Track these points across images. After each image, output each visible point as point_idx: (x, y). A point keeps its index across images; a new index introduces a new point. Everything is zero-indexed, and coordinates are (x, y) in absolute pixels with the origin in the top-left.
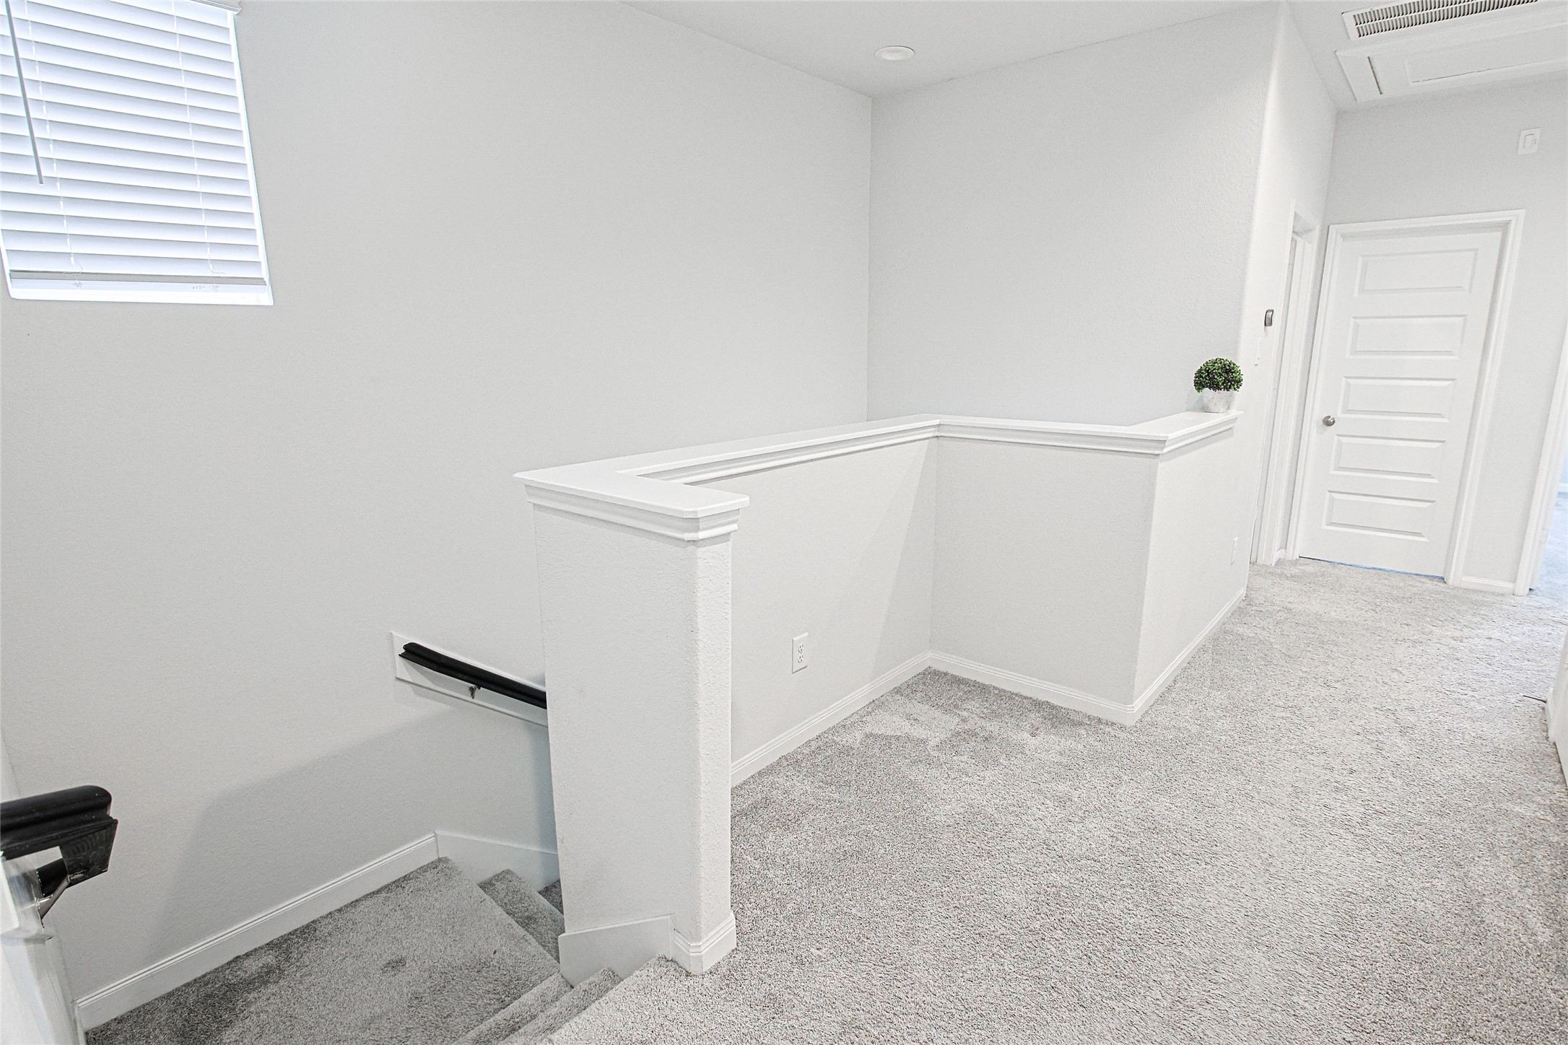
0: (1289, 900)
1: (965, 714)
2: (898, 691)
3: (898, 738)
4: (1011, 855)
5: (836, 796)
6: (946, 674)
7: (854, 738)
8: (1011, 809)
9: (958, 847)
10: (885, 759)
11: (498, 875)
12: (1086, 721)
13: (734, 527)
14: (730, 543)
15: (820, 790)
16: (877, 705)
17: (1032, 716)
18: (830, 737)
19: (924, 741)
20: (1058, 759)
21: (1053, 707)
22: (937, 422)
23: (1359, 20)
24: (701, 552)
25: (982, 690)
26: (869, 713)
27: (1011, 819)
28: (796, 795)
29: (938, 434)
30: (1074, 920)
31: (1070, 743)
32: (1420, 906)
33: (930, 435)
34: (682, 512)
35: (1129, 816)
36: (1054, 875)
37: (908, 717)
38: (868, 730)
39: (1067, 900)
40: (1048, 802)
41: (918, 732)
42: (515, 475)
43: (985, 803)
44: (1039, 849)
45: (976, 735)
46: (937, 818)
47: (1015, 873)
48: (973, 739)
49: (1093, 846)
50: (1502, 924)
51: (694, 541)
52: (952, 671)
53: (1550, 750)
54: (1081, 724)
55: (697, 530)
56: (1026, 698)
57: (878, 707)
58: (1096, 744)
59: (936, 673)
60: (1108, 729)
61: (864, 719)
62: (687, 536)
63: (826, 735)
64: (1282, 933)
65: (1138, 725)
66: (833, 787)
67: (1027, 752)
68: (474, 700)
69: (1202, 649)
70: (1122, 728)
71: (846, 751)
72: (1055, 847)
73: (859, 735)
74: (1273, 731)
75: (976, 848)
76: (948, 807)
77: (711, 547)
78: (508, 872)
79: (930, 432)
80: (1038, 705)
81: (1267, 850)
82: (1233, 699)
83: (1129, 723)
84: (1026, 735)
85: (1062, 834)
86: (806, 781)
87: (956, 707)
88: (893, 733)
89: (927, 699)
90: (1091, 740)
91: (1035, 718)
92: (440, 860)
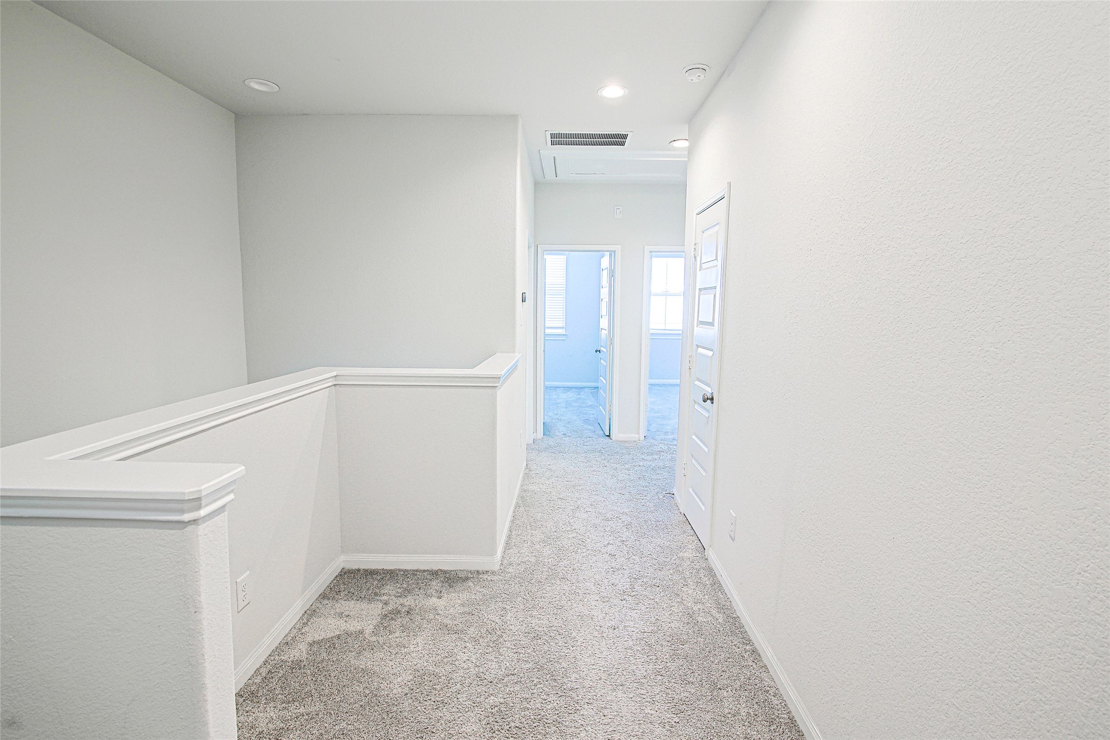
0: (619, 650)
1: (385, 598)
2: (324, 596)
3: (339, 637)
4: (459, 696)
5: (302, 710)
6: (359, 570)
7: (300, 651)
8: (445, 660)
9: (419, 708)
10: (335, 659)
12: (470, 575)
13: (232, 496)
14: (226, 513)
15: (285, 712)
16: (310, 614)
17: (434, 583)
18: (277, 658)
19: (361, 632)
20: (462, 610)
21: (445, 572)
22: (334, 374)
23: (553, 136)
24: (202, 529)
25: (391, 575)
26: (305, 624)
27: (448, 668)
28: (262, 726)
29: (336, 383)
30: (517, 725)
31: (465, 596)
32: (673, 625)
33: (330, 384)
34: (184, 494)
35: (520, 633)
36: (492, 698)
37: (341, 615)
38: (309, 639)
39: (507, 712)
40: (468, 644)
41: (353, 626)
43: (426, 664)
44: (475, 682)
45: (399, 612)
46: (395, 691)
47: (467, 710)
48: (399, 616)
49: (508, 664)
50: (705, 620)
51: (195, 520)
52: (362, 567)
53: (683, 519)
54: (467, 579)
55: (199, 508)
56: (424, 571)
57: (311, 616)
58: (482, 590)
59: (350, 572)
60: (485, 577)
61: (303, 631)
62: (187, 517)
63: (272, 658)
64: (624, 673)
65: (502, 568)
66: (296, 703)
67: (440, 612)
69: (517, 506)
70: (493, 573)
71: (297, 665)
72: (485, 676)
73: (303, 647)
74: (572, 548)
75: (433, 703)
76: (399, 679)
77: (210, 522)
79: (329, 382)
80: (435, 574)
81: (597, 623)
82: (545, 532)
83: (496, 568)
84: (434, 600)
85: (485, 665)
86: (268, 708)
87: (376, 594)
88: (332, 634)
89: (350, 596)
90: (478, 588)
91: (435, 584)
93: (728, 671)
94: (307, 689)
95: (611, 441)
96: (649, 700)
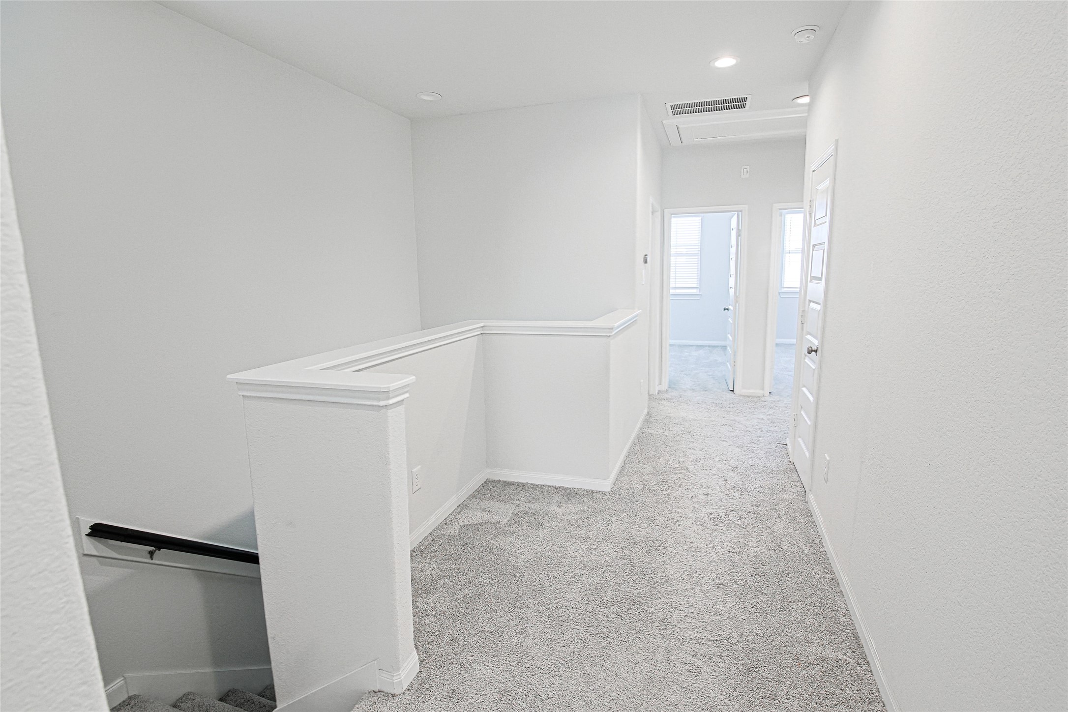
0: (704, 562)
1: (518, 502)
2: (473, 496)
3: (482, 524)
4: (566, 574)
5: (453, 566)
6: (500, 481)
7: (454, 530)
8: (559, 549)
9: (535, 577)
10: (478, 538)
11: (181, 698)
12: (585, 493)
13: (407, 395)
14: (403, 406)
15: (443, 565)
16: (462, 507)
17: (556, 496)
18: (439, 532)
19: (498, 523)
20: (576, 517)
21: (566, 489)
22: (482, 325)
23: (673, 107)
24: (390, 412)
25: (523, 486)
26: (459, 513)
27: (560, 555)
28: (428, 571)
29: (482, 332)
30: (609, 600)
31: (580, 507)
32: (758, 550)
33: (479, 333)
34: (380, 388)
35: (621, 539)
36: (591, 579)
37: (484, 510)
38: (462, 523)
39: (602, 590)
40: (578, 541)
41: (493, 518)
42: (228, 376)
43: (543, 550)
44: (580, 567)
45: (527, 513)
46: (519, 564)
47: (571, 583)
48: (526, 516)
49: (607, 559)
51: (386, 406)
52: (502, 479)
53: (791, 467)
54: (583, 495)
55: (388, 398)
56: (549, 486)
57: (463, 508)
58: (594, 504)
59: (493, 482)
60: (598, 495)
61: (457, 517)
62: (382, 403)
63: (436, 531)
64: (705, 578)
65: (613, 490)
66: (450, 562)
67: (559, 517)
68: (153, 561)
69: (634, 444)
70: (605, 493)
71: (452, 538)
72: (588, 564)
73: (457, 527)
74: (677, 481)
75: (546, 576)
76: (523, 557)
77: (394, 409)
78: (189, 694)
79: (478, 331)
80: (557, 489)
81: (689, 540)
82: (655, 467)
83: (608, 489)
84: (556, 507)
85: (589, 557)
86: (432, 562)
87: (511, 499)
88: (477, 522)
89: (492, 498)
90: (591, 503)
91: (557, 497)
92: (130, 698)
93: (802, 590)
94: (458, 554)
95: (734, 395)
96: (722, 600)
